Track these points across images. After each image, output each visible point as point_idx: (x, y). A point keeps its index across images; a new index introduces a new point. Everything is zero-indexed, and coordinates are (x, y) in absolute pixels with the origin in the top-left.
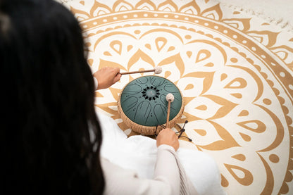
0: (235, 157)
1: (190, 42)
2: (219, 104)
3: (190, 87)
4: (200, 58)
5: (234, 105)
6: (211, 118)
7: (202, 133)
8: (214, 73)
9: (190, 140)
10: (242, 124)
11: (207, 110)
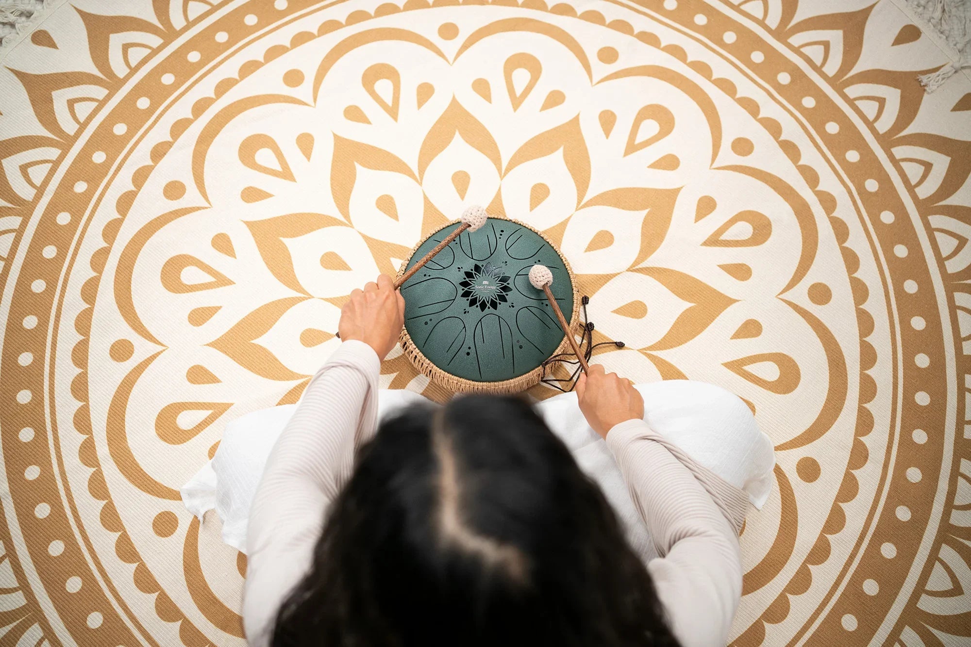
0: (737, 335)
1: (465, 47)
2: (635, 209)
3: (539, 193)
4: (519, 91)
5: (672, 195)
6: (637, 262)
7: (636, 310)
8: (576, 120)
9: (620, 345)
10: (714, 241)
11: (616, 243)
